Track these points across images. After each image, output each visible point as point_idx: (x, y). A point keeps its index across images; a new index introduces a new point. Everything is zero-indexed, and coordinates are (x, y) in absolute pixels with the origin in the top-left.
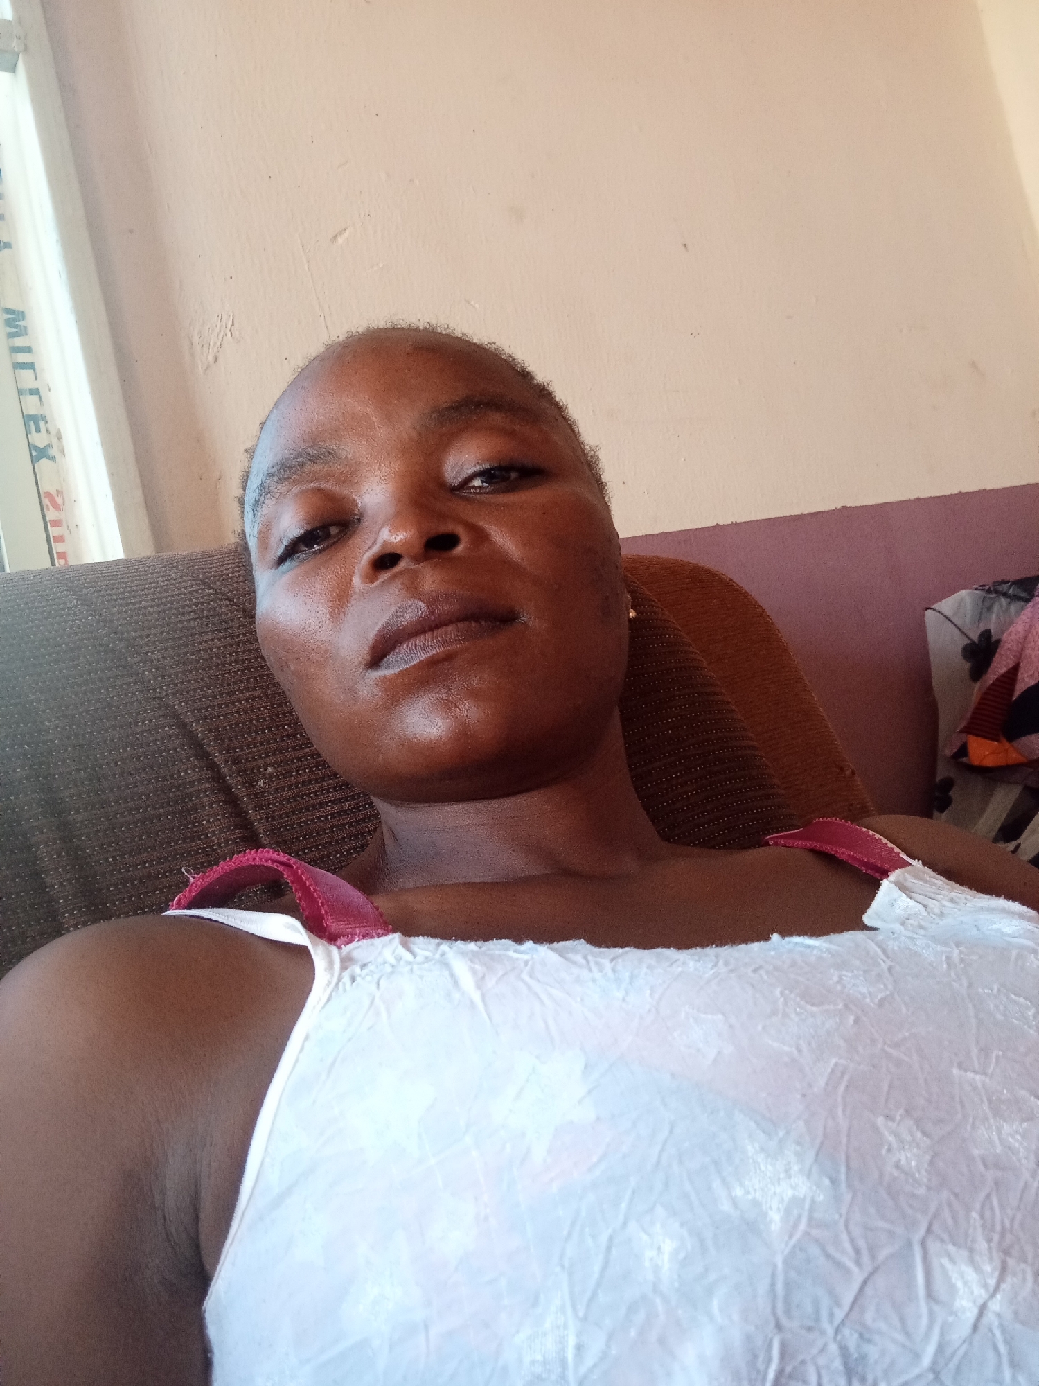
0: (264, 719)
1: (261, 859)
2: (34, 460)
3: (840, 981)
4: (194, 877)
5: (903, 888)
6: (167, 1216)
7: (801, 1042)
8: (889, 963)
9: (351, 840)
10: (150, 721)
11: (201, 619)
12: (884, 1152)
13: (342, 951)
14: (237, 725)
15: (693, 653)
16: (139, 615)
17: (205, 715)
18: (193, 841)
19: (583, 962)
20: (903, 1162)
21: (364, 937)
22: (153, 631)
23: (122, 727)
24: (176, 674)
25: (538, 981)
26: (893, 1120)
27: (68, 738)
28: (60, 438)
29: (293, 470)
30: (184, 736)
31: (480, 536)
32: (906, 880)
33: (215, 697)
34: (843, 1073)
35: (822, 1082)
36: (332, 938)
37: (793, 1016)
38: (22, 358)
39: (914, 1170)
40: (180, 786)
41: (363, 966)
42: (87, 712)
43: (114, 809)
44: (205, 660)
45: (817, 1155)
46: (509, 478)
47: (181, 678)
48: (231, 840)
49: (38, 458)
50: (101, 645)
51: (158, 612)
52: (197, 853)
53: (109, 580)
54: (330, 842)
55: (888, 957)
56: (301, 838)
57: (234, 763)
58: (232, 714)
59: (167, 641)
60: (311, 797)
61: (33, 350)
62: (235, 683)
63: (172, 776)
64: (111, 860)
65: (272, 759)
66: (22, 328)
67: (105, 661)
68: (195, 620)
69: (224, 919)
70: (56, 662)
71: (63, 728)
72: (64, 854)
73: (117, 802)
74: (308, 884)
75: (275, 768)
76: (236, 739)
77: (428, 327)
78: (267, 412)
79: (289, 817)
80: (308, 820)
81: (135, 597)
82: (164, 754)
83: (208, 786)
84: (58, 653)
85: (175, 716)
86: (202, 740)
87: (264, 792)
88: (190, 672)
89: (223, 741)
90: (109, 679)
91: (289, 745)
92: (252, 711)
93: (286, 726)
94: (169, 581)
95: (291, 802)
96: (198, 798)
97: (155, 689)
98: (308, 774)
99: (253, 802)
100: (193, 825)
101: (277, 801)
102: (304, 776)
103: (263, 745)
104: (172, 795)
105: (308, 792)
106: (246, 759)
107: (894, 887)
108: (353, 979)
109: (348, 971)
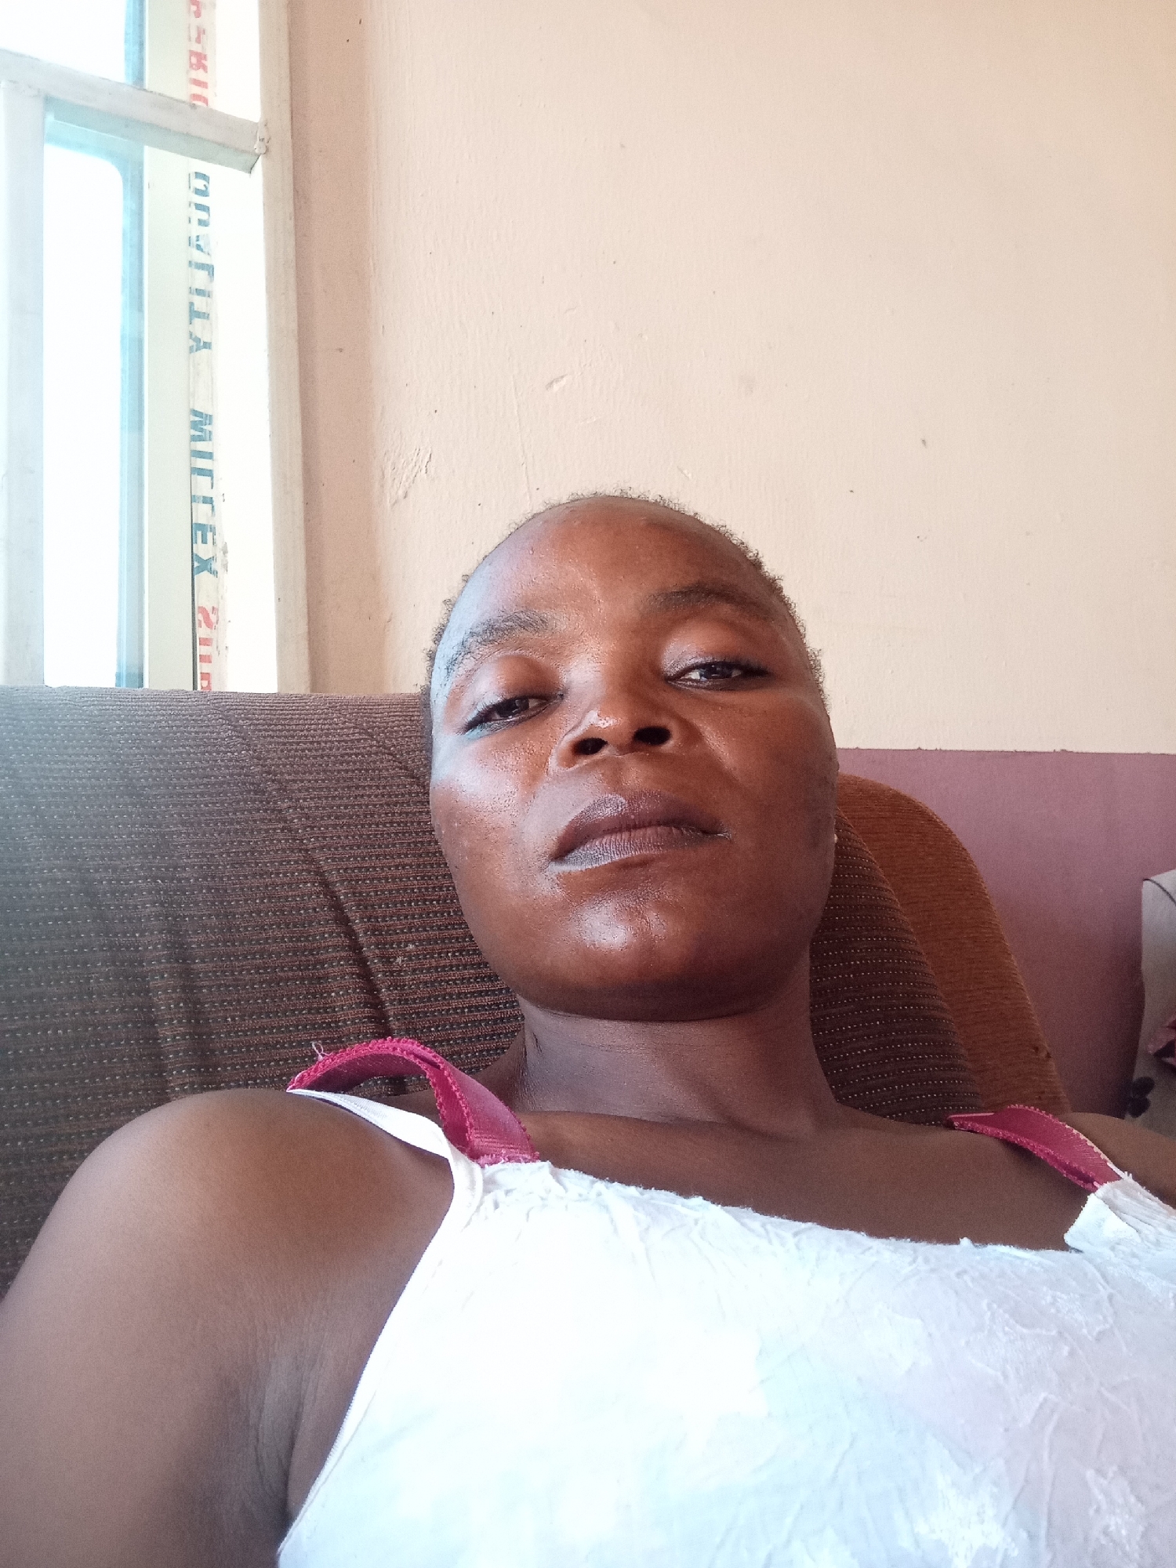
0: (412, 889)
1: (402, 1051)
2: (195, 570)
3: (1054, 1303)
4: (323, 1055)
5: (1113, 1207)
6: (260, 1438)
7: (1008, 1366)
8: (1110, 1290)
9: (485, 1040)
10: (293, 873)
11: (360, 771)
12: (1091, 1512)
13: (486, 1171)
14: (383, 892)
15: (887, 890)
16: (295, 757)
17: (351, 877)
18: (319, 1013)
19: (762, 1231)
20: (1112, 1528)
21: (510, 1160)
22: (308, 776)
23: (261, 875)
24: (326, 827)
25: (710, 1244)
26: (1104, 1476)
27: (205, 879)
28: (225, 552)
29: (500, 633)
30: (325, 896)
31: (693, 735)
32: (1115, 1196)
33: (363, 859)
34: (1053, 1411)
35: (1028, 1418)
36: (474, 1156)
37: (1001, 1335)
38: (201, 463)
39: (1124, 1541)
40: (313, 950)
41: (508, 1192)
42: (228, 854)
43: (241, 964)
44: (358, 816)
45: (1016, 1501)
46: (729, 676)
47: (332, 833)
48: (358, 1018)
49: (201, 570)
50: (253, 784)
51: (315, 757)
52: (320, 1025)
53: (267, 714)
54: (464, 1039)
55: (1108, 1283)
56: (432, 1029)
57: (373, 934)
58: (379, 879)
59: (321, 789)
60: (449, 984)
61: (215, 456)
62: (387, 847)
63: (306, 938)
64: (229, 1019)
66: (208, 432)
67: (254, 802)
68: (353, 771)
69: (356, 1108)
70: (202, 794)
71: (201, 867)
72: (182, 1005)
73: (245, 958)
74: (454, 1088)
75: (416, 945)
76: (380, 907)
77: (658, 500)
78: (473, 565)
79: (424, 1002)
80: (443, 1010)
81: (293, 737)
82: (302, 912)
83: (343, 954)
84: (206, 785)
85: (319, 872)
86: (343, 903)
87: (400, 971)
88: (342, 827)
89: (366, 908)
90: (255, 821)
91: (434, 922)
92: (401, 880)
93: (435, 902)
94: (330, 724)
95: (428, 987)
96: (331, 966)
97: (302, 840)
98: (450, 958)
99: (388, 980)
100: (321, 995)
101: (413, 983)
102: (445, 960)
103: (408, 919)
104: (303, 958)
105: (447, 979)
106: (387, 932)
107: (1102, 1204)
108: (496, 1206)
109: (490, 1195)
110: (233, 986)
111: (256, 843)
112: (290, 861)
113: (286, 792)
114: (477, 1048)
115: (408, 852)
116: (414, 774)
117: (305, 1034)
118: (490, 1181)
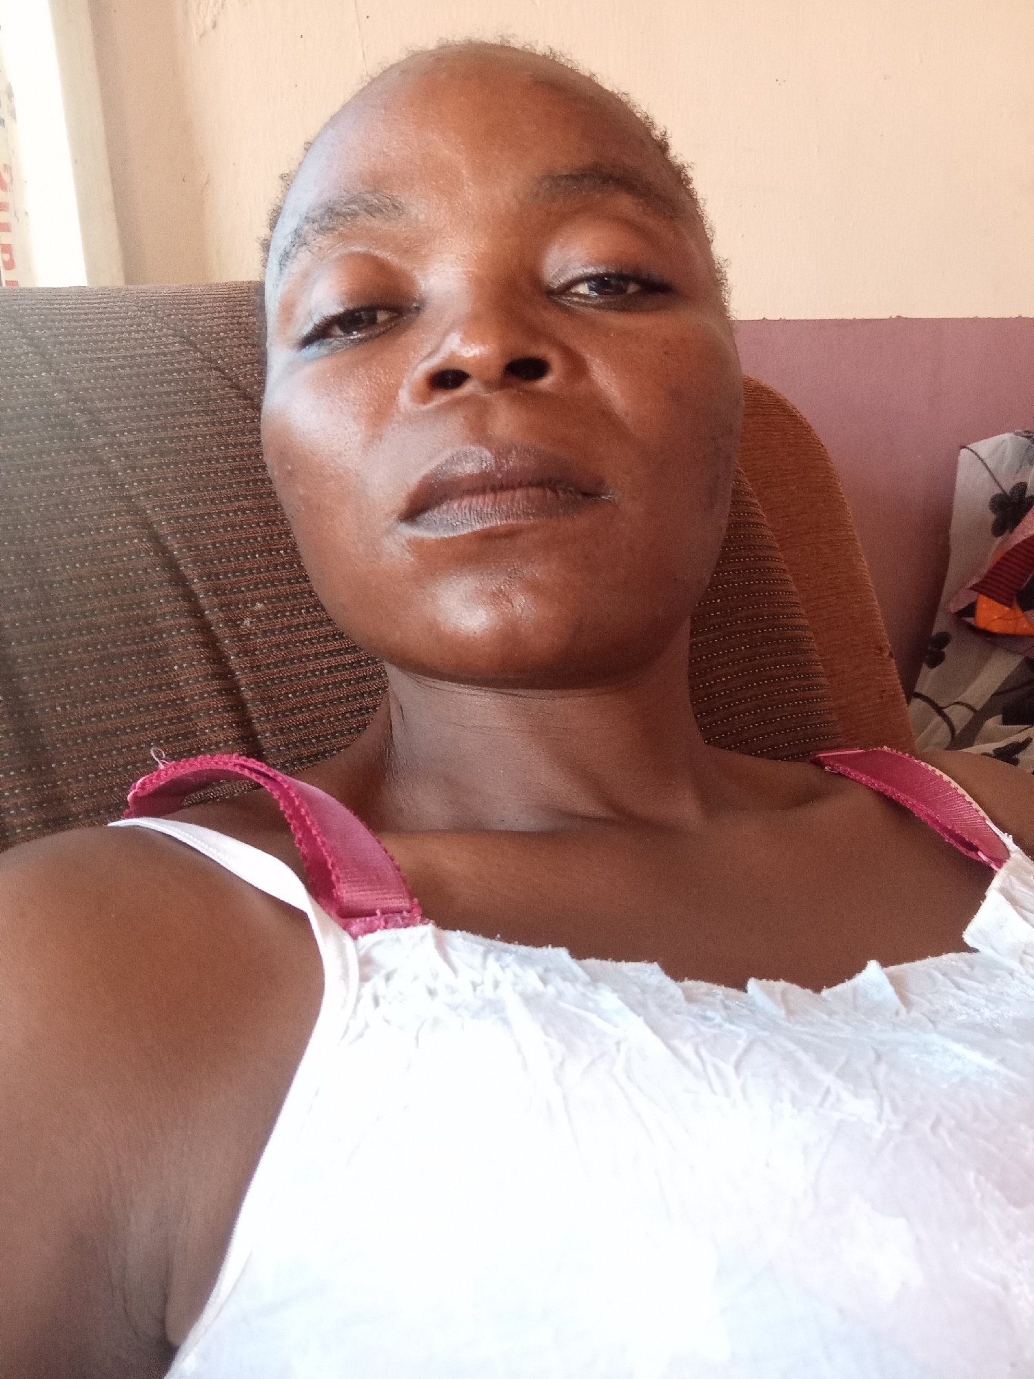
0: (255, 539)
4: (164, 763)
10: (115, 528)
11: (184, 392)
13: (358, 942)
14: (222, 543)
17: (184, 527)
18: (161, 690)
21: (386, 922)
22: (124, 402)
23: (79, 533)
24: (150, 467)
28: (10, 95)
29: (340, 220)
30: (156, 554)
31: (577, 368)
32: (1011, 886)
33: (196, 504)
36: (345, 921)
40: (145, 620)
42: (37, 509)
43: (65, 642)
44: (186, 451)
46: (625, 292)
47: (157, 474)
50: (57, 416)
51: (130, 377)
52: (165, 705)
53: (70, 320)
54: (323, 703)
56: (290, 695)
57: (215, 594)
58: (216, 529)
59: (140, 418)
60: (305, 645)
62: (222, 488)
63: (139, 605)
64: (59, 709)
65: (263, 592)
67: (61, 439)
68: (176, 393)
73: (70, 635)
75: (265, 604)
76: (220, 562)
79: (278, 667)
80: (300, 673)
81: (102, 350)
82: (131, 574)
83: (183, 621)
85: (147, 524)
86: (178, 560)
87: (250, 634)
88: (168, 466)
90: (65, 464)
91: (283, 576)
92: (241, 527)
93: (282, 552)
94: (145, 332)
95: (281, 650)
96: (170, 635)
97: (122, 485)
98: (304, 615)
99: (236, 645)
100: (162, 669)
101: (265, 648)
102: (298, 618)
103: (253, 574)
104: (138, 629)
105: (302, 639)
106: (231, 590)
107: (1002, 898)
108: (376, 1002)
109: (368, 985)
110: (58, 669)
111: (69, 492)
112: (111, 513)
113: (99, 425)
114: (339, 711)
115: (247, 493)
116: (245, 394)
117: (147, 715)
118: (366, 962)
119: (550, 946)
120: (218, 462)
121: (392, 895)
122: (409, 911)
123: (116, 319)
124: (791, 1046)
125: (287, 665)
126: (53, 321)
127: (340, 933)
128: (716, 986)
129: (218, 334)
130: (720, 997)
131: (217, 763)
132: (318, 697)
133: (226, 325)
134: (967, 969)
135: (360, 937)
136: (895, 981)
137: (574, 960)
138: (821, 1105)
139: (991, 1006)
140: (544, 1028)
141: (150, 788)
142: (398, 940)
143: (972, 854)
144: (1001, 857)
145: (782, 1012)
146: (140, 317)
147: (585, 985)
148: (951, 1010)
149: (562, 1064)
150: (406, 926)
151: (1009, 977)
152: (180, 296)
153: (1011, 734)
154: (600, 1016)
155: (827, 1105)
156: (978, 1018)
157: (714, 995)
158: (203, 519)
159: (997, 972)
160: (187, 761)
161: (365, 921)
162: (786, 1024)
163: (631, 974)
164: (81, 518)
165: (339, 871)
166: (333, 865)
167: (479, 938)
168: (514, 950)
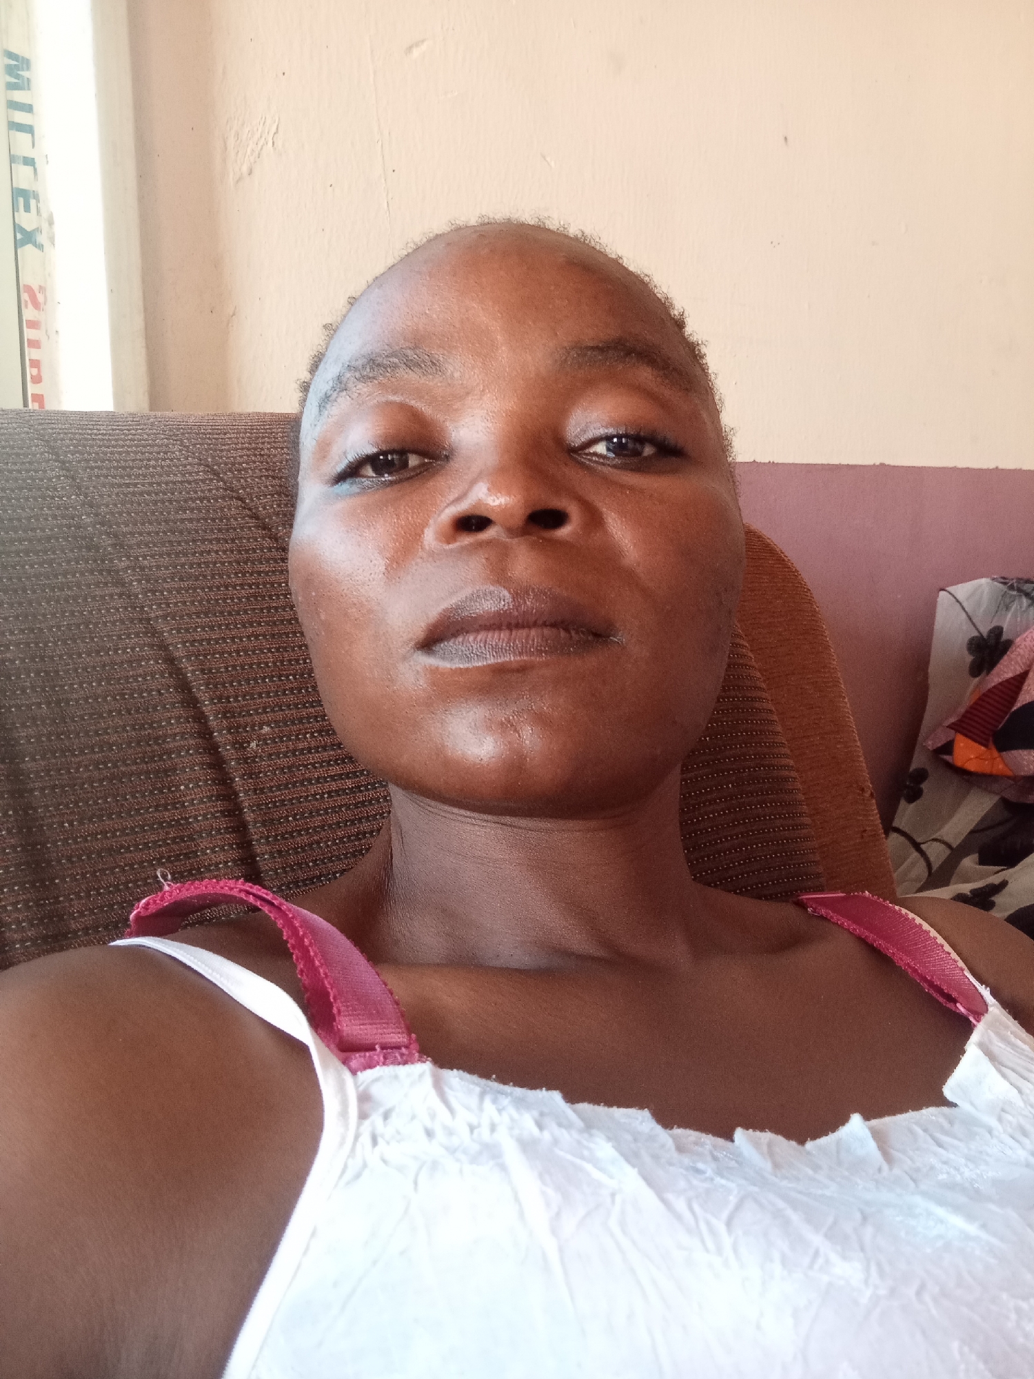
0: (266, 664)
2: (18, 242)
10: (133, 649)
11: (206, 520)
13: (357, 1078)
14: (234, 667)
16: (132, 502)
17: (198, 651)
18: (167, 810)
21: (385, 1060)
22: (148, 527)
23: (98, 653)
24: (170, 591)
27: (32, 659)
28: (51, 224)
29: (382, 370)
30: (171, 675)
31: (595, 522)
32: (990, 1041)
33: (212, 628)
36: (345, 1055)
38: (20, 117)
40: (157, 738)
41: (387, 1118)
42: (59, 627)
43: (77, 760)
44: (205, 576)
46: (641, 454)
47: (175, 597)
48: (211, 813)
49: (23, 243)
50: (83, 538)
51: (155, 503)
52: (169, 825)
54: (323, 827)
56: (290, 819)
57: (225, 717)
58: (230, 653)
59: (163, 543)
60: (308, 769)
61: (34, 109)
62: (238, 613)
63: (151, 725)
64: (66, 825)
65: (270, 716)
66: (26, 80)
67: (86, 561)
68: (198, 520)
70: (27, 553)
71: (28, 644)
72: (11, 813)
73: (82, 753)
75: (272, 727)
76: (232, 685)
79: (280, 790)
80: (301, 797)
81: (129, 476)
82: (145, 694)
84: (30, 541)
85: (163, 647)
86: (191, 682)
87: (256, 757)
88: (187, 591)
89: (216, 686)
90: (88, 586)
91: (291, 700)
92: (254, 653)
93: (291, 677)
94: (171, 460)
95: (285, 773)
96: (179, 756)
97: (143, 607)
98: (309, 740)
99: (242, 768)
100: (169, 789)
101: (269, 770)
102: (303, 742)
103: (262, 698)
104: (148, 749)
105: (305, 763)
106: (240, 714)
107: (981, 1053)
108: (375, 1140)
109: (367, 1123)
110: (68, 785)
111: (90, 612)
112: (130, 634)
113: (124, 549)
114: (337, 835)
115: (261, 620)
116: (264, 524)
117: (151, 834)
118: (365, 1098)
119: (544, 1089)
120: (234, 587)
121: (390, 1030)
122: (407, 1047)
123: (144, 447)
124: (781, 1204)
125: (289, 789)
126: (84, 446)
127: (339, 1068)
128: (704, 1135)
129: (240, 464)
130: (708, 1147)
131: (222, 888)
132: (317, 821)
133: (248, 456)
134: (946, 1125)
135: (359, 1073)
136: (877, 1136)
137: (568, 1104)
138: (811, 1266)
139: (971, 1166)
140: (541, 1176)
141: (153, 909)
142: (396, 1077)
143: (950, 1005)
144: (980, 1011)
145: (768, 1166)
146: (167, 446)
147: (581, 1131)
148: (932, 1168)
149: (558, 1214)
150: (405, 1063)
151: (988, 1136)
152: (205, 425)
153: (987, 875)
154: (595, 1166)
155: (816, 1267)
156: (958, 1178)
157: (702, 1145)
158: (217, 643)
159: (976, 1129)
160: (192, 884)
161: (365, 1056)
162: (773, 1178)
163: (623, 1120)
164: (101, 638)
165: (340, 1005)
166: (335, 998)
167: (475, 1078)
168: (509, 1091)
